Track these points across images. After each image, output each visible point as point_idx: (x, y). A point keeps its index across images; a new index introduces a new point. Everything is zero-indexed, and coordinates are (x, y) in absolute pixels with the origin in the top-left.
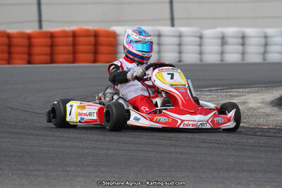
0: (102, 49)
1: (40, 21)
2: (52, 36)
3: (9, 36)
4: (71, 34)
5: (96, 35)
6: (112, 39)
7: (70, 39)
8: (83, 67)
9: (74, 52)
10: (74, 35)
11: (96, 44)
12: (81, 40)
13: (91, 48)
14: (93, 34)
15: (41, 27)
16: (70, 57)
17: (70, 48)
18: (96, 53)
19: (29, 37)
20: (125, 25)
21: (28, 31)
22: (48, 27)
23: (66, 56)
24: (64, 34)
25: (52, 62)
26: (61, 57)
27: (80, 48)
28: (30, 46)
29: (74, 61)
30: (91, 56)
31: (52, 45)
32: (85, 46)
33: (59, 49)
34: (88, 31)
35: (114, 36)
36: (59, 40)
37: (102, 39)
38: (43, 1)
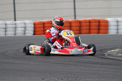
0: (102, 28)
1: (75, 16)
2: (80, 22)
4: (89, 21)
5: (99, 22)
6: (106, 24)
7: (88, 24)
8: (93, 35)
9: (90, 29)
10: (90, 22)
11: (99, 26)
12: (93, 24)
13: (97, 27)
14: (98, 21)
15: (75, 18)
16: (88, 31)
17: (88, 27)
18: (99, 29)
19: (70, 23)
20: (111, 18)
21: (70, 20)
22: (79, 19)
24: (85, 21)
26: (84, 31)
27: (92, 27)
29: (89, 33)
30: (97, 31)
31: (80, 26)
32: (94, 26)
33: (83, 28)
34: (96, 20)
35: (107, 22)
36: (83, 24)
37: (102, 24)
38: (76, 7)
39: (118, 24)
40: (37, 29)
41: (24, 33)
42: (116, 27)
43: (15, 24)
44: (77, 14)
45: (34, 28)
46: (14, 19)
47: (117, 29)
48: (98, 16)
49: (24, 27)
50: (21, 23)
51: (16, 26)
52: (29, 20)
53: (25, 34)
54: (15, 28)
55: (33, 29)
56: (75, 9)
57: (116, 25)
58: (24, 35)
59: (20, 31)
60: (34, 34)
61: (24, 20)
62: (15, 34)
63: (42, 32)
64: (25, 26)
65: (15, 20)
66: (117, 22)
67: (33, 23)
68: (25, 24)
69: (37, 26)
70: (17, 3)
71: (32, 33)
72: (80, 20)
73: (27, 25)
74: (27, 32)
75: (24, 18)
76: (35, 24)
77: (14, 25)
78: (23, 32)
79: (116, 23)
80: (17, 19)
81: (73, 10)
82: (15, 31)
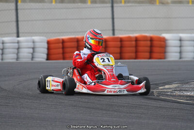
0: (155, 49)
1: (113, 30)
2: (121, 40)
5: (151, 39)
6: (163, 43)
7: (134, 43)
9: (136, 52)
10: (137, 39)
11: (151, 46)
12: (141, 43)
13: (148, 49)
14: (149, 39)
15: (114, 34)
16: (133, 55)
17: (134, 49)
18: (151, 52)
19: (106, 41)
20: (171, 33)
21: (105, 37)
22: (119, 35)
23: (131, 54)
24: (129, 39)
25: (121, 58)
26: (127, 55)
27: (140, 49)
28: (106, 47)
29: (136, 58)
30: (148, 54)
31: (121, 47)
32: (144, 47)
33: (125, 49)
34: (146, 37)
35: (164, 40)
36: (126, 43)
37: (155, 43)
38: (115, 16)
39: (181, 44)
40: (52, 51)
41: (31, 57)
42: (178, 49)
43: (18, 42)
44: (116, 28)
45: (48, 49)
46: (15, 35)
47: (180, 52)
48: (150, 30)
49: (32, 46)
50: (27, 41)
51: (19, 46)
52: (40, 36)
53: (33, 58)
54: (18, 48)
55: (46, 51)
56: (113, 18)
57: (179, 45)
58: (32, 60)
59: (26, 54)
60: (48, 59)
61: (32, 36)
62: (18, 58)
63: (61, 56)
64: (34, 45)
65: (18, 36)
66: (180, 40)
67: (46, 41)
68: (34, 42)
69: (52, 46)
70: (21, 9)
71: (45, 56)
72: (121, 36)
73: (37, 45)
74: (36, 55)
75: (31, 33)
76: (48, 43)
77: (17, 44)
78: (31, 55)
79: (179, 42)
80: (20, 35)
81: (110, 21)
82: (18, 53)
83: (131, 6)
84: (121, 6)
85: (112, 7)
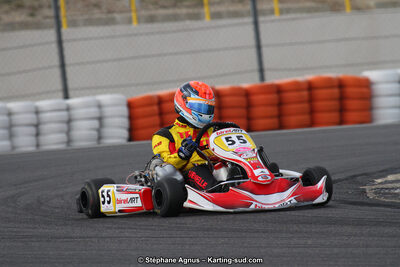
0: (351, 104)
1: (261, 71)
2: (279, 90)
3: (218, 94)
4: (306, 86)
5: (341, 84)
6: (364, 90)
7: (305, 93)
9: (312, 111)
10: (310, 86)
11: (342, 98)
12: (320, 93)
13: (335, 104)
14: (336, 83)
15: (262, 78)
16: (306, 118)
17: (306, 106)
18: (342, 110)
19: (247, 93)
21: (245, 85)
22: (274, 78)
23: (300, 118)
24: (296, 87)
25: (281, 126)
26: (293, 119)
27: (319, 105)
28: (249, 106)
29: (312, 124)
30: (335, 116)
31: (280, 104)
32: (326, 101)
33: (289, 108)
34: (329, 80)
35: (366, 84)
36: (289, 96)
37: (349, 91)
38: (263, 41)
40: (140, 122)
41: (96, 137)
42: (396, 101)
43: (68, 110)
44: (266, 65)
45: (131, 118)
46: (60, 94)
48: (337, 66)
49: (98, 115)
51: (70, 116)
52: (111, 93)
53: (100, 138)
54: (70, 122)
56: (259, 47)
58: (99, 143)
60: (131, 139)
62: (69, 142)
64: (101, 112)
65: (67, 97)
67: (125, 103)
68: (100, 106)
69: (139, 111)
70: (69, 41)
71: (125, 133)
72: (278, 81)
74: (107, 131)
76: (130, 105)
77: (65, 114)
78: (95, 133)
79: (398, 85)
80: (70, 92)
81: (253, 52)
82: (69, 132)
83: (293, 19)
84: (273, 21)
85: (256, 24)
